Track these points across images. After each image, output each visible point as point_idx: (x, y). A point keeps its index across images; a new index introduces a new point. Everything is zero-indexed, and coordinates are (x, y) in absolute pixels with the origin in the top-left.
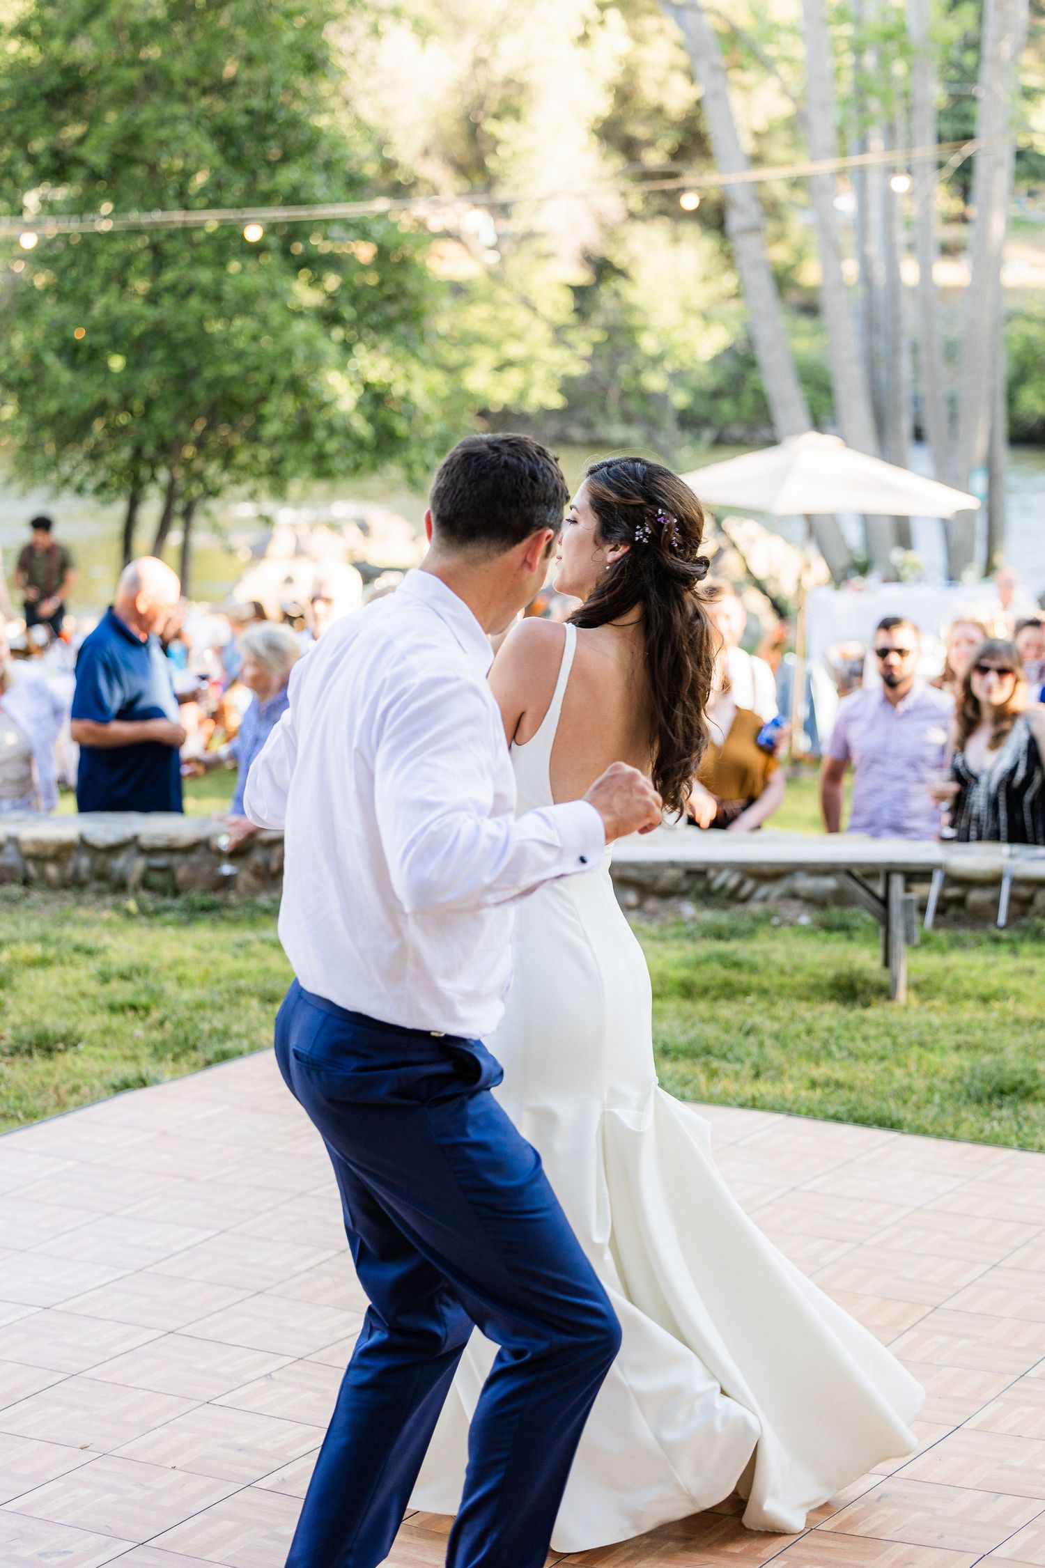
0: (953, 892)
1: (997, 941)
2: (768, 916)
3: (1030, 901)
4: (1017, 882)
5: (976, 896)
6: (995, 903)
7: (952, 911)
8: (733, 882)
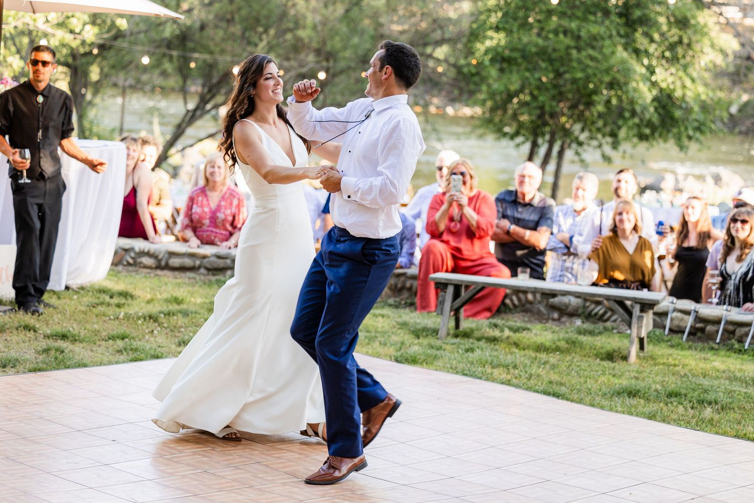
0: (699, 325)
1: (712, 349)
2: (613, 329)
3: (733, 332)
4: (728, 323)
5: (710, 328)
6: (717, 332)
7: (699, 334)
8: (601, 312)
